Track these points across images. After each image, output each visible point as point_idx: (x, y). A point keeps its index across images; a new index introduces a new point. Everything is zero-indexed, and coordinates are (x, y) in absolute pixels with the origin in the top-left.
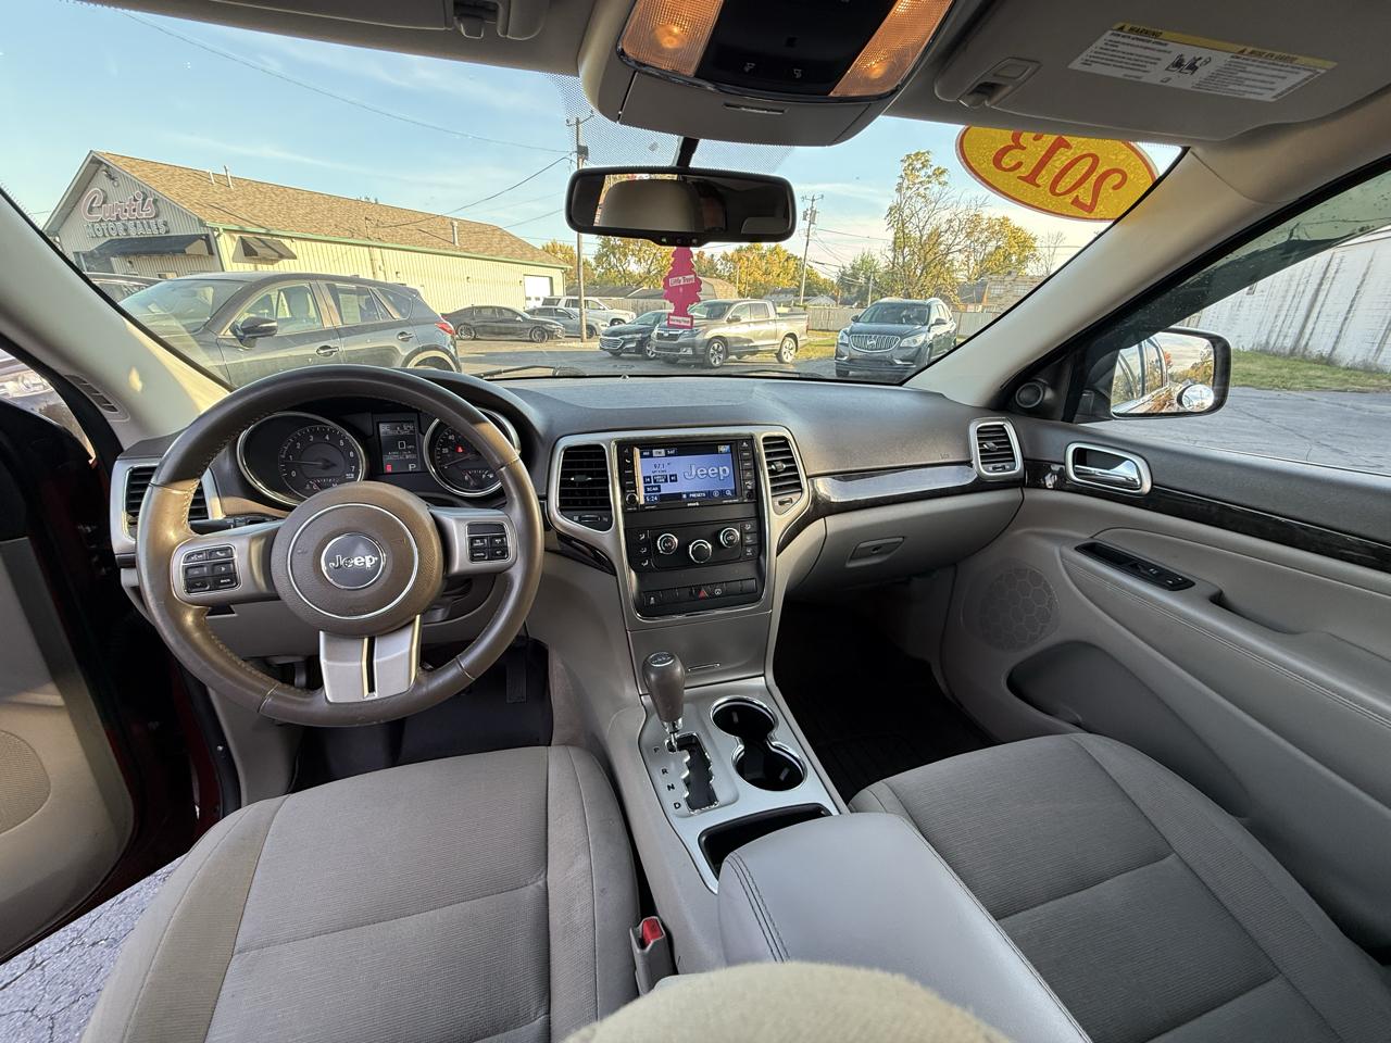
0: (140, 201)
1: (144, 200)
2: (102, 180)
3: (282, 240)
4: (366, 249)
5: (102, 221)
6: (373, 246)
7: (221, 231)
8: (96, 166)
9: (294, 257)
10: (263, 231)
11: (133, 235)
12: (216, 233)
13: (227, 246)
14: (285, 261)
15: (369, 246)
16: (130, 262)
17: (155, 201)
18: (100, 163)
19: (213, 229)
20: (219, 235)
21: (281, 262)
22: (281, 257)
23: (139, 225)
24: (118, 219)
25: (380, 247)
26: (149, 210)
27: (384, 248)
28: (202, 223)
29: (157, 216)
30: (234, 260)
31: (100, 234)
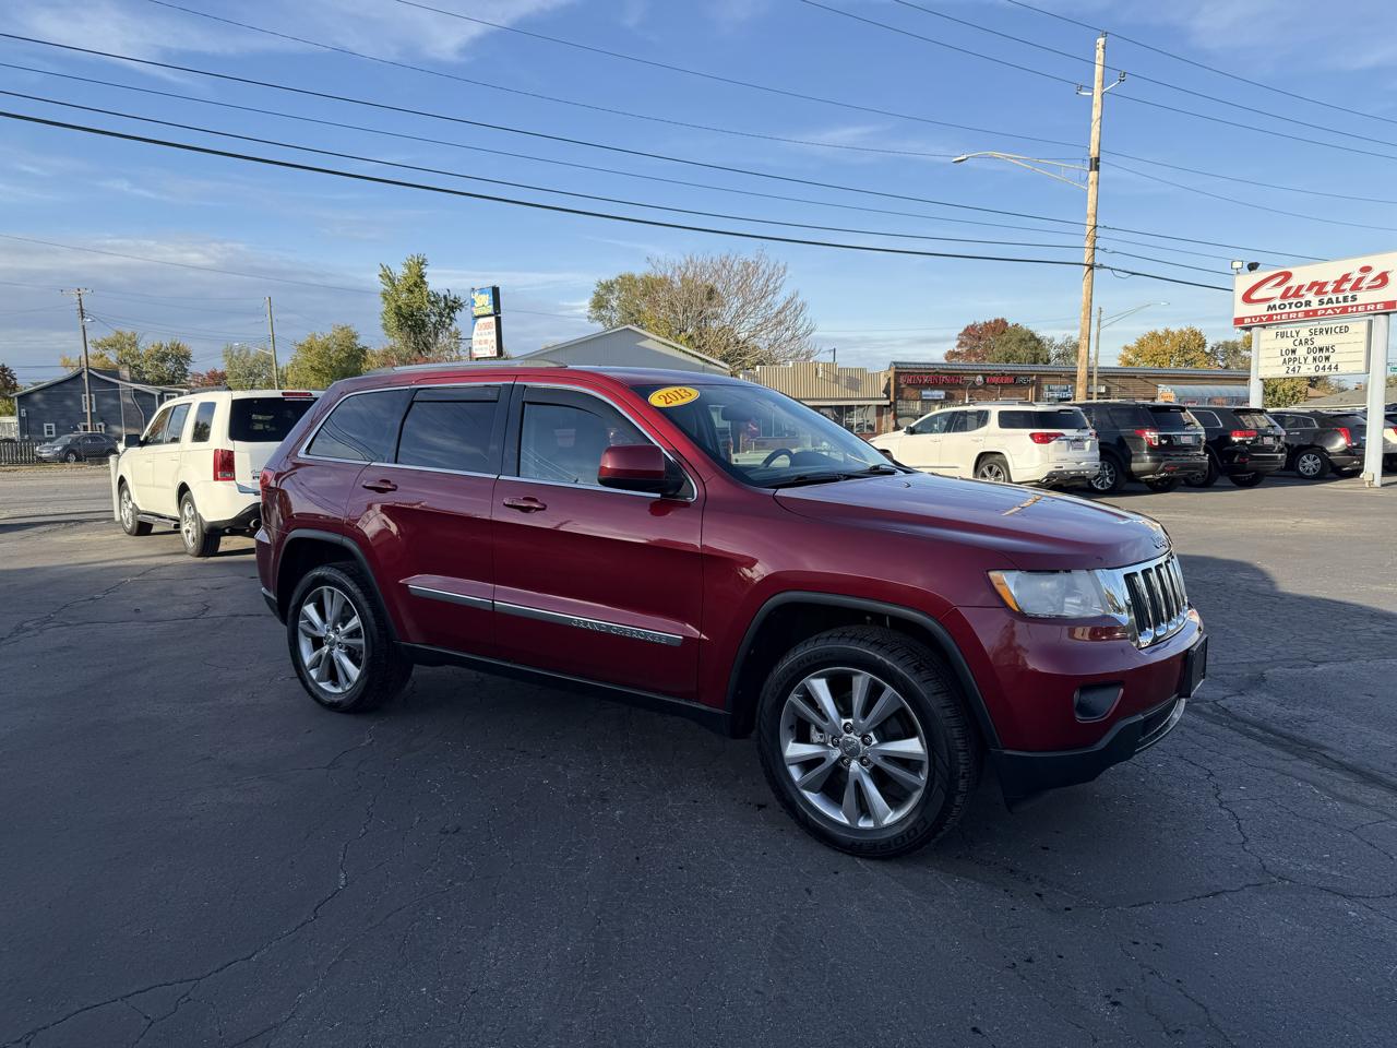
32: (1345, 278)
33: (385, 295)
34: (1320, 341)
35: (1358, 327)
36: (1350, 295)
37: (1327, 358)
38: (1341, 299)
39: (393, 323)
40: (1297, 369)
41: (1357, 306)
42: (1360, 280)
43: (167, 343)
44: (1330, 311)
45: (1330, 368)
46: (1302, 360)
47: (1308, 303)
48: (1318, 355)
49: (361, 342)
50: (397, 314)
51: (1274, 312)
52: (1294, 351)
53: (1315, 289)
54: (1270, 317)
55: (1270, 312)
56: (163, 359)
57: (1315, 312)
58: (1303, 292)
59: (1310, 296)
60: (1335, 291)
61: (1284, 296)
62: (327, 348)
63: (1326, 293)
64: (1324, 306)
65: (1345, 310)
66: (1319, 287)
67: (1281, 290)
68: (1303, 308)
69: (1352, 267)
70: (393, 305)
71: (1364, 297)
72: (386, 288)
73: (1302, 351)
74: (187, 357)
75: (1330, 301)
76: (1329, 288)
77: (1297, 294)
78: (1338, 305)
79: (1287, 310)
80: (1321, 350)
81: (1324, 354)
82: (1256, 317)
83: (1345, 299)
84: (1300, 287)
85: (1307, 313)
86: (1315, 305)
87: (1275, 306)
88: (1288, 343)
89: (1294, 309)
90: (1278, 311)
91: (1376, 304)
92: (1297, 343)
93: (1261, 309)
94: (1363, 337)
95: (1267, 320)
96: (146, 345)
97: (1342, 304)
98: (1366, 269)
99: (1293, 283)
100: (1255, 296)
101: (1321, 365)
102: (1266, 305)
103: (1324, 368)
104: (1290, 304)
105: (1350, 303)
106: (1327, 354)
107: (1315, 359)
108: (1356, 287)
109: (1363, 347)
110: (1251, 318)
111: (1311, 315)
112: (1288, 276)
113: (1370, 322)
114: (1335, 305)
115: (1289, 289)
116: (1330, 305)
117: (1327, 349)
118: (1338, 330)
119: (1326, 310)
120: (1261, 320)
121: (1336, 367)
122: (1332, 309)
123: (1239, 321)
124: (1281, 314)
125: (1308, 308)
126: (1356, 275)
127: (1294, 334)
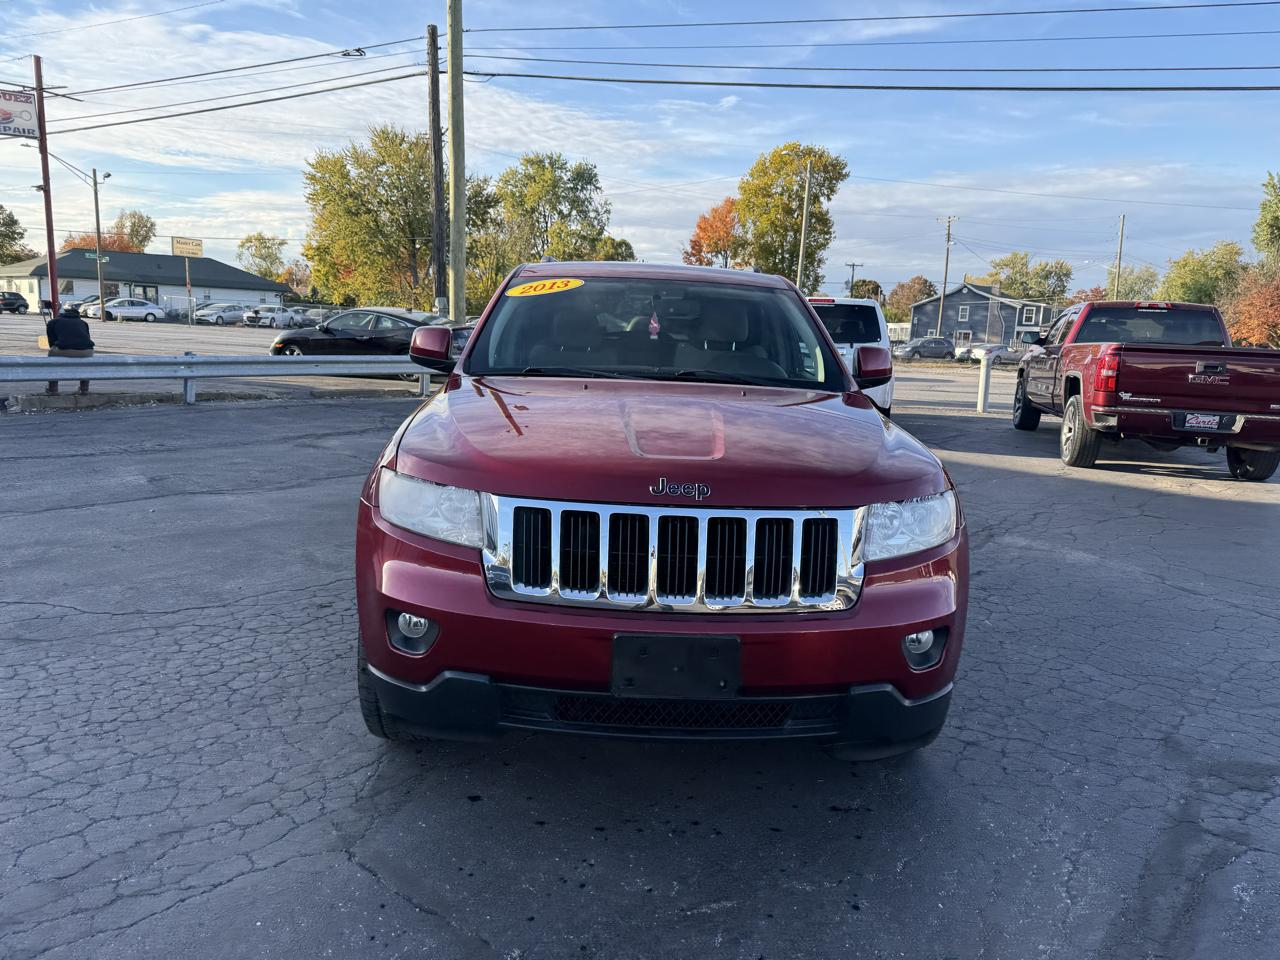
33: (1264, 206)
39: (1265, 233)
43: (1052, 262)
49: (1243, 259)
50: (1271, 226)
56: (1046, 277)
62: (1203, 265)
70: (1269, 217)
72: (1269, 198)
74: (1068, 275)
96: (1034, 265)
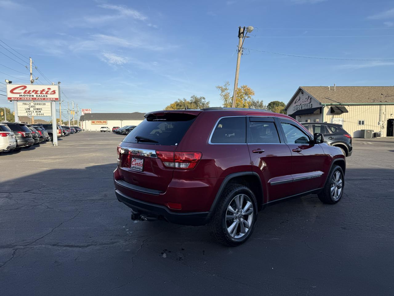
0: (307, 98)
1: (308, 98)
2: (300, 95)
3: (345, 106)
4: (379, 106)
5: (297, 105)
6: (382, 105)
7: (325, 105)
8: (300, 91)
9: (347, 112)
10: (338, 104)
11: (303, 109)
12: (324, 106)
13: (326, 110)
14: (344, 113)
15: (380, 105)
16: (300, 117)
17: (311, 98)
18: (301, 89)
19: (323, 105)
20: (324, 107)
21: (342, 114)
22: (342, 112)
23: (305, 106)
24: (301, 105)
25: (385, 105)
26: (309, 101)
27: (387, 105)
28: (320, 104)
29: (310, 103)
30: (327, 114)
31: (295, 109)
32: (43, 90)
34: (37, 107)
35: (48, 104)
36: (45, 95)
37: (40, 112)
38: (43, 96)
40: (31, 114)
41: (48, 98)
42: (48, 91)
44: (40, 99)
45: (41, 114)
46: (32, 112)
47: (33, 96)
48: (37, 110)
51: (22, 97)
52: (29, 109)
53: (35, 92)
54: (21, 98)
55: (20, 97)
57: (35, 99)
58: (31, 92)
59: (33, 94)
60: (41, 93)
61: (25, 93)
63: (38, 93)
64: (38, 97)
65: (44, 99)
66: (36, 92)
67: (23, 91)
68: (31, 97)
69: (46, 87)
71: (49, 96)
73: (32, 109)
75: (39, 96)
76: (39, 92)
77: (29, 93)
78: (42, 97)
79: (26, 97)
80: (38, 109)
81: (39, 110)
82: (16, 98)
83: (44, 96)
84: (30, 91)
85: (33, 99)
86: (35, 96)
87: (22, 95)
88: (27, 107)
89: (28, 97)
90: (23, 97)
91: (53, 98)
92: (30, 107)
93: (17, 96)
94: (50, 107)
95: (19, 99)
97: (43, 97)
98: (49, 89)
99: (28, 89)
100: (14, 91)
101: (38, 114)
102: (19, 95)
103: (39, 114)
104: (27, 95)
105: (45, 97)
106: (40, 110)
107: (36, 112)
108: (47, 93)
109: (50, 109)
110: (14, 98)
111: (34, 99)
112: (25, 87)
113: (51, 103)
114: (41, 97)
115: (26, 91)
116: (40, 97)
117: (40, 109)
118: (42, 104)
119: (39, 98)
120: (17, 99)
121: (43, 114)
122: (41, 98)
123: (9, 98)
124: (24, 98)
125: (33, 97)
126: (46, 90)
127: (29, 104)
